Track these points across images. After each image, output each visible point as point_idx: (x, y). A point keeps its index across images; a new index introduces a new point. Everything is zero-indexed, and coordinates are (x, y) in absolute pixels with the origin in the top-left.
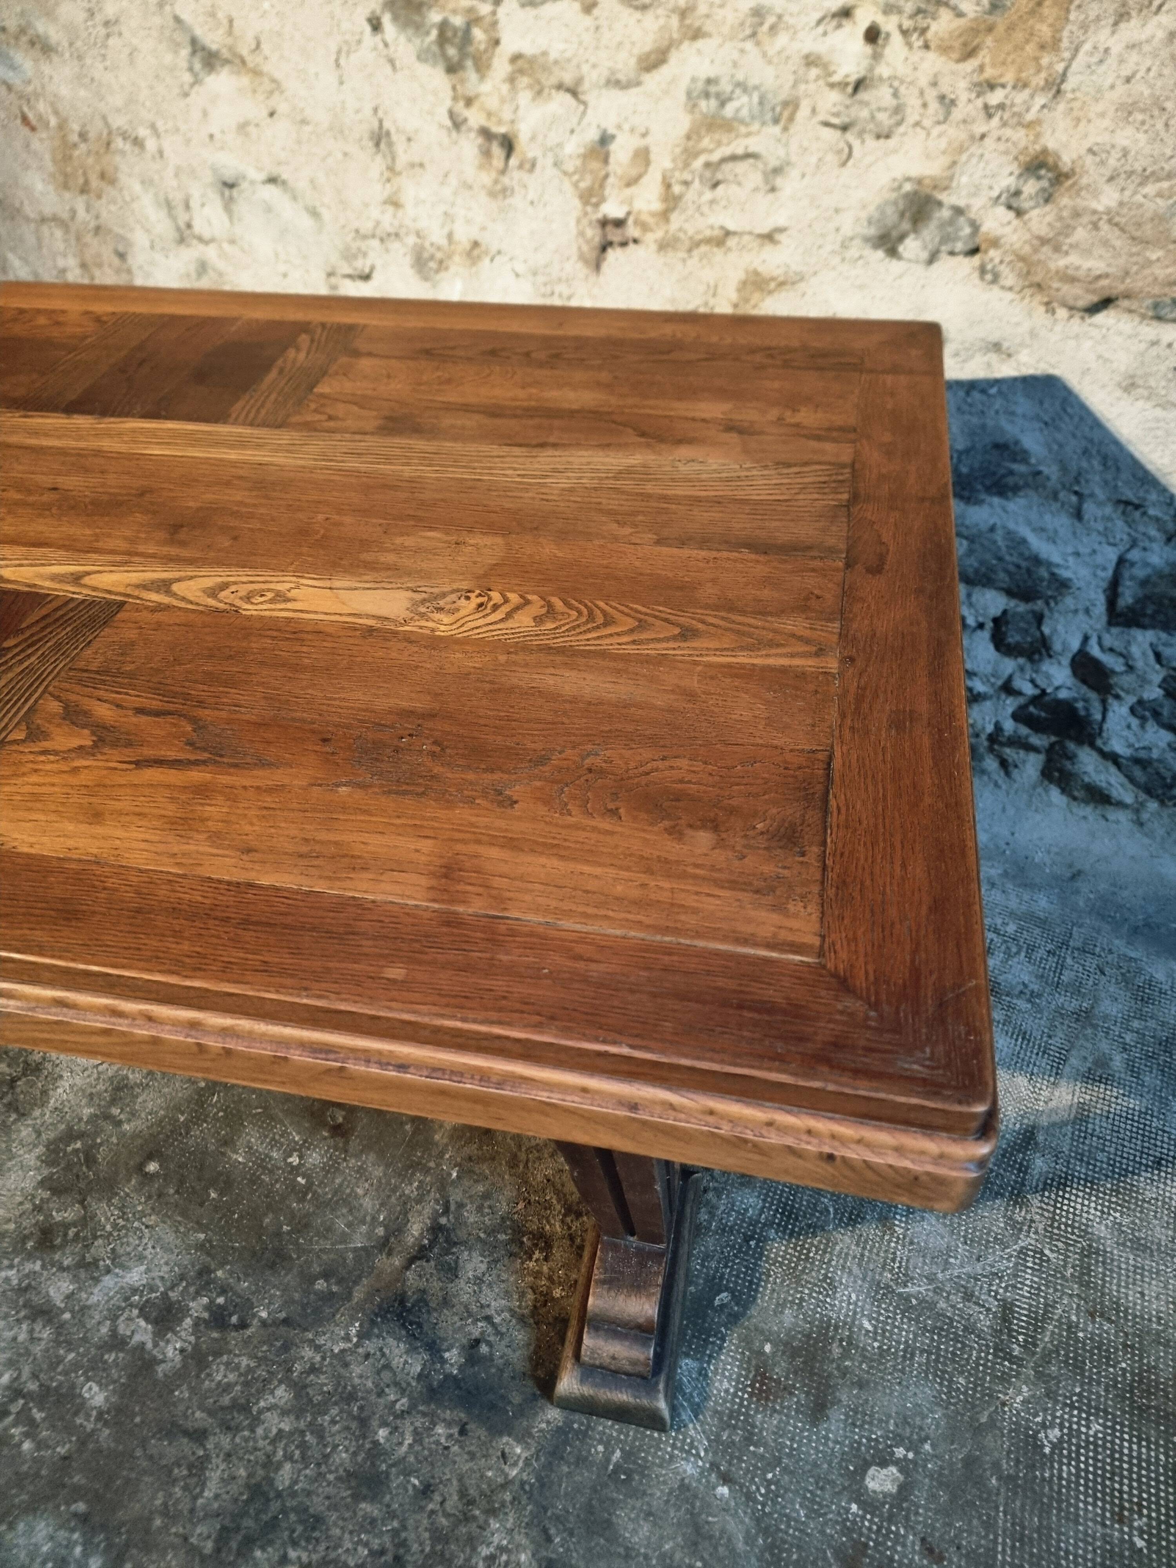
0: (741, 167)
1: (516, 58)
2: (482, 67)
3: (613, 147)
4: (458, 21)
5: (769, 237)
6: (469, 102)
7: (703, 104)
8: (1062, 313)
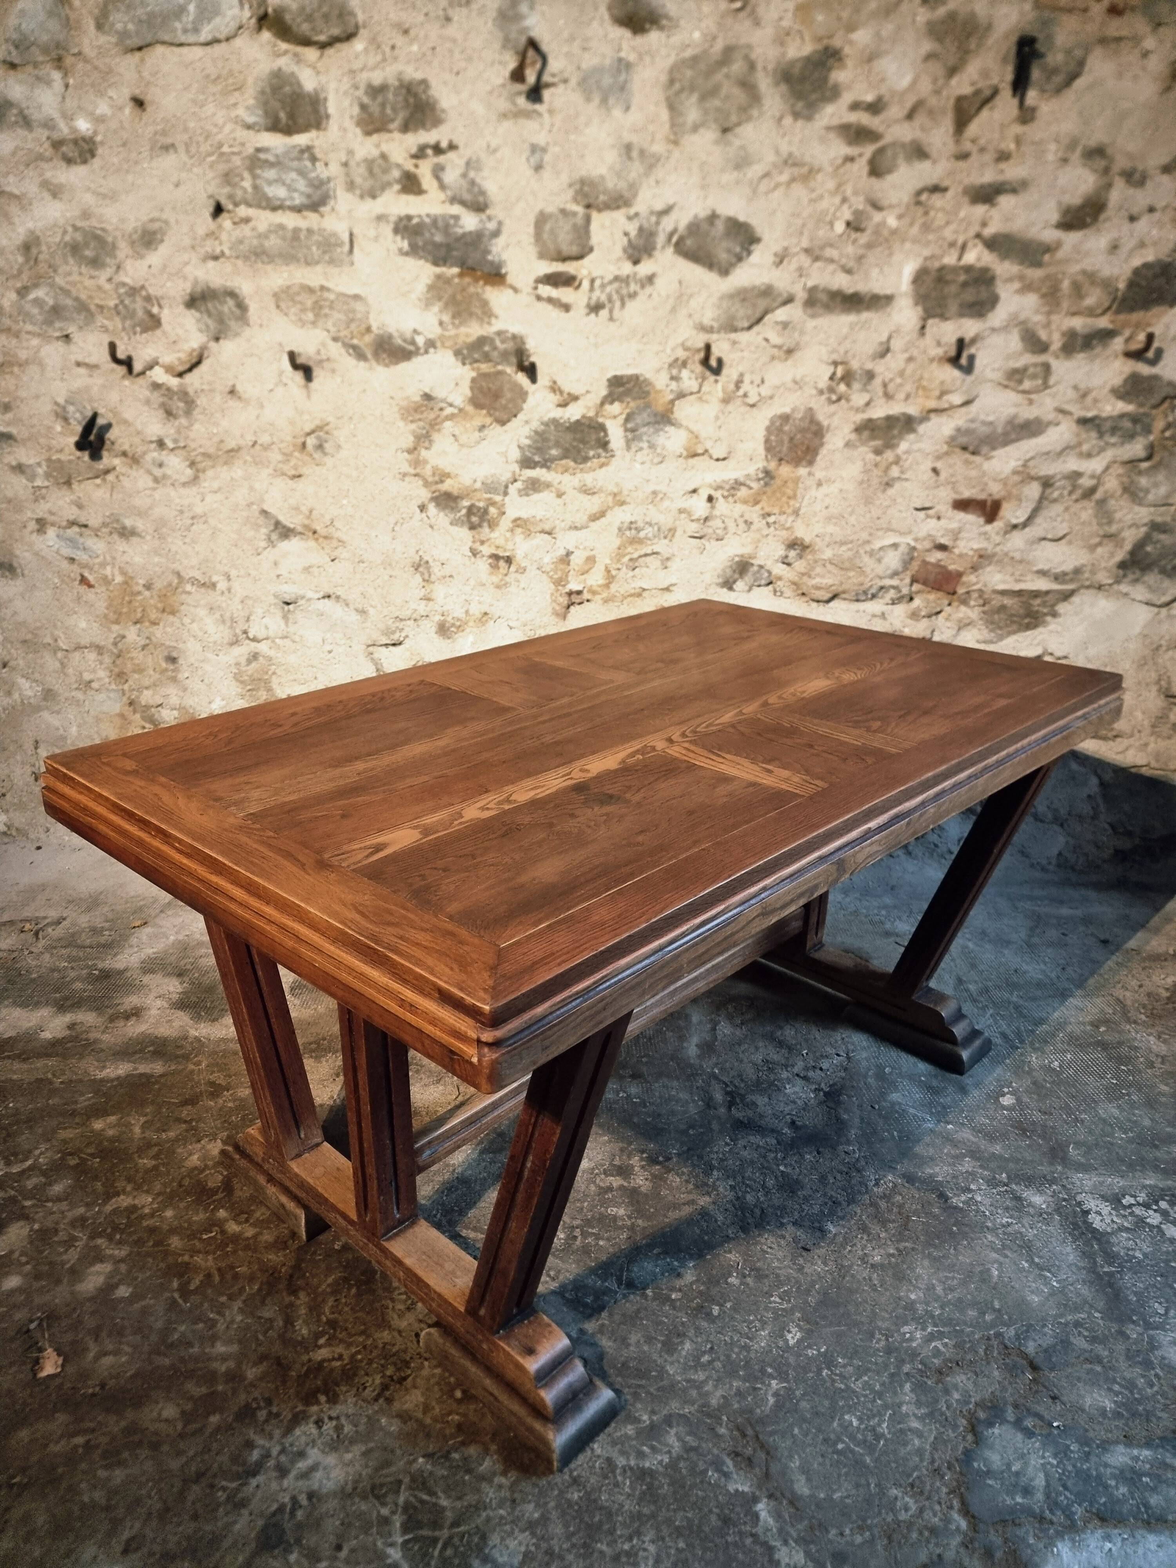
0: (648, 559)
1: (516, 520)
2: (493, 525)
3: (572, 557)
4: (481, 504)
5: (667, 589)
6: (482, 543)
7: (628, 533)
8: (814, 605)
